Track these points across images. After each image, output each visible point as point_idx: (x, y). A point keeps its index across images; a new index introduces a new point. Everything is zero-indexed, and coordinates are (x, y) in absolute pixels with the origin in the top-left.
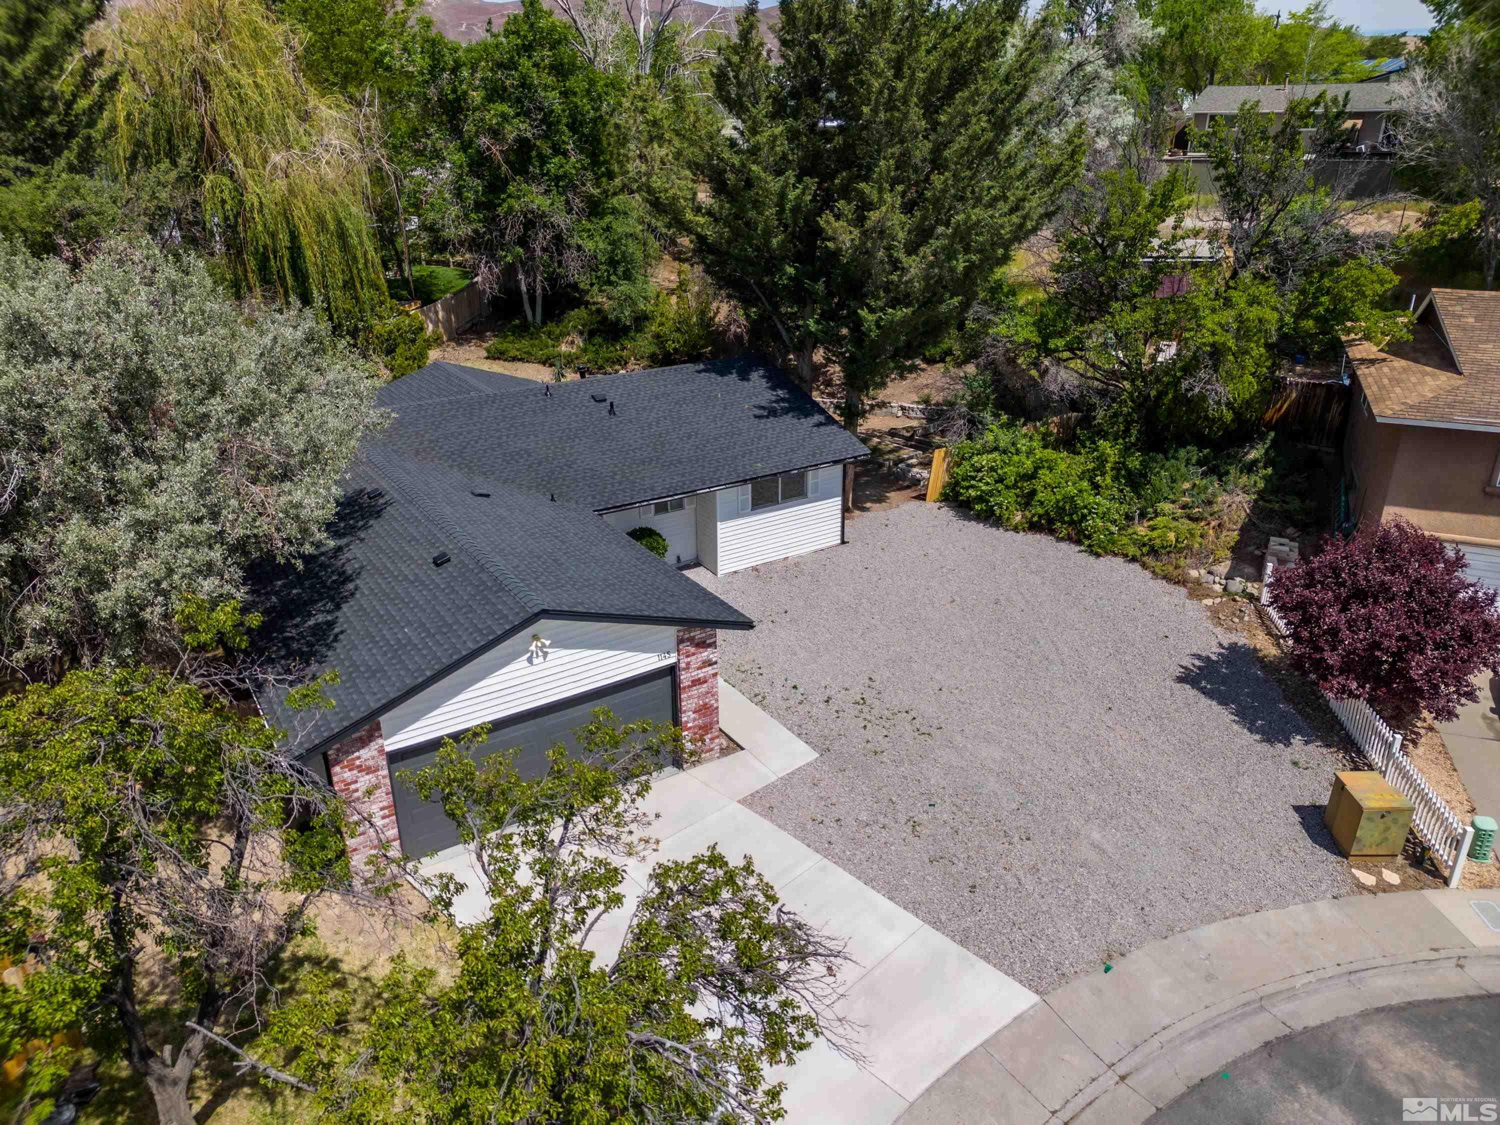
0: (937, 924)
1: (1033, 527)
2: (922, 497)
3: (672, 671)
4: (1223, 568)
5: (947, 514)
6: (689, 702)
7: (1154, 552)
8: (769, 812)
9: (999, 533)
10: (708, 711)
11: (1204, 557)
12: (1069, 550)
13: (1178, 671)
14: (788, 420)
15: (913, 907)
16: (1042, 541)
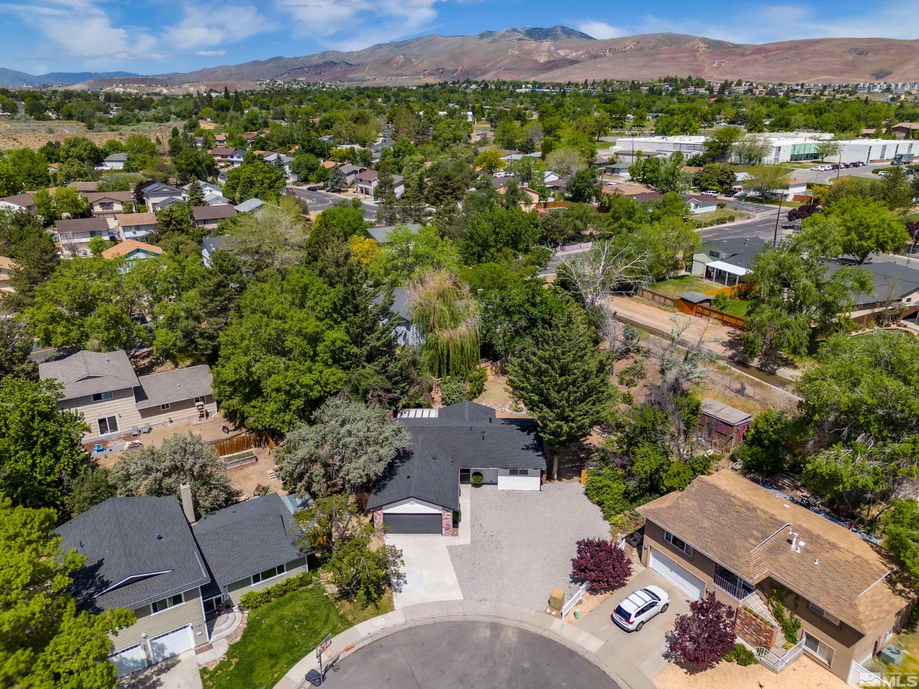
0: (459, 581)
1: (598, 504)
2: (580, 482)
3: (441, 515)
5: (583, 490)
6: (444, 522)
7: (614, 524)
8: (450, 550)
9: (588, 502)
10: (448, 525)
12: (601, 514)
14: (531, 452)
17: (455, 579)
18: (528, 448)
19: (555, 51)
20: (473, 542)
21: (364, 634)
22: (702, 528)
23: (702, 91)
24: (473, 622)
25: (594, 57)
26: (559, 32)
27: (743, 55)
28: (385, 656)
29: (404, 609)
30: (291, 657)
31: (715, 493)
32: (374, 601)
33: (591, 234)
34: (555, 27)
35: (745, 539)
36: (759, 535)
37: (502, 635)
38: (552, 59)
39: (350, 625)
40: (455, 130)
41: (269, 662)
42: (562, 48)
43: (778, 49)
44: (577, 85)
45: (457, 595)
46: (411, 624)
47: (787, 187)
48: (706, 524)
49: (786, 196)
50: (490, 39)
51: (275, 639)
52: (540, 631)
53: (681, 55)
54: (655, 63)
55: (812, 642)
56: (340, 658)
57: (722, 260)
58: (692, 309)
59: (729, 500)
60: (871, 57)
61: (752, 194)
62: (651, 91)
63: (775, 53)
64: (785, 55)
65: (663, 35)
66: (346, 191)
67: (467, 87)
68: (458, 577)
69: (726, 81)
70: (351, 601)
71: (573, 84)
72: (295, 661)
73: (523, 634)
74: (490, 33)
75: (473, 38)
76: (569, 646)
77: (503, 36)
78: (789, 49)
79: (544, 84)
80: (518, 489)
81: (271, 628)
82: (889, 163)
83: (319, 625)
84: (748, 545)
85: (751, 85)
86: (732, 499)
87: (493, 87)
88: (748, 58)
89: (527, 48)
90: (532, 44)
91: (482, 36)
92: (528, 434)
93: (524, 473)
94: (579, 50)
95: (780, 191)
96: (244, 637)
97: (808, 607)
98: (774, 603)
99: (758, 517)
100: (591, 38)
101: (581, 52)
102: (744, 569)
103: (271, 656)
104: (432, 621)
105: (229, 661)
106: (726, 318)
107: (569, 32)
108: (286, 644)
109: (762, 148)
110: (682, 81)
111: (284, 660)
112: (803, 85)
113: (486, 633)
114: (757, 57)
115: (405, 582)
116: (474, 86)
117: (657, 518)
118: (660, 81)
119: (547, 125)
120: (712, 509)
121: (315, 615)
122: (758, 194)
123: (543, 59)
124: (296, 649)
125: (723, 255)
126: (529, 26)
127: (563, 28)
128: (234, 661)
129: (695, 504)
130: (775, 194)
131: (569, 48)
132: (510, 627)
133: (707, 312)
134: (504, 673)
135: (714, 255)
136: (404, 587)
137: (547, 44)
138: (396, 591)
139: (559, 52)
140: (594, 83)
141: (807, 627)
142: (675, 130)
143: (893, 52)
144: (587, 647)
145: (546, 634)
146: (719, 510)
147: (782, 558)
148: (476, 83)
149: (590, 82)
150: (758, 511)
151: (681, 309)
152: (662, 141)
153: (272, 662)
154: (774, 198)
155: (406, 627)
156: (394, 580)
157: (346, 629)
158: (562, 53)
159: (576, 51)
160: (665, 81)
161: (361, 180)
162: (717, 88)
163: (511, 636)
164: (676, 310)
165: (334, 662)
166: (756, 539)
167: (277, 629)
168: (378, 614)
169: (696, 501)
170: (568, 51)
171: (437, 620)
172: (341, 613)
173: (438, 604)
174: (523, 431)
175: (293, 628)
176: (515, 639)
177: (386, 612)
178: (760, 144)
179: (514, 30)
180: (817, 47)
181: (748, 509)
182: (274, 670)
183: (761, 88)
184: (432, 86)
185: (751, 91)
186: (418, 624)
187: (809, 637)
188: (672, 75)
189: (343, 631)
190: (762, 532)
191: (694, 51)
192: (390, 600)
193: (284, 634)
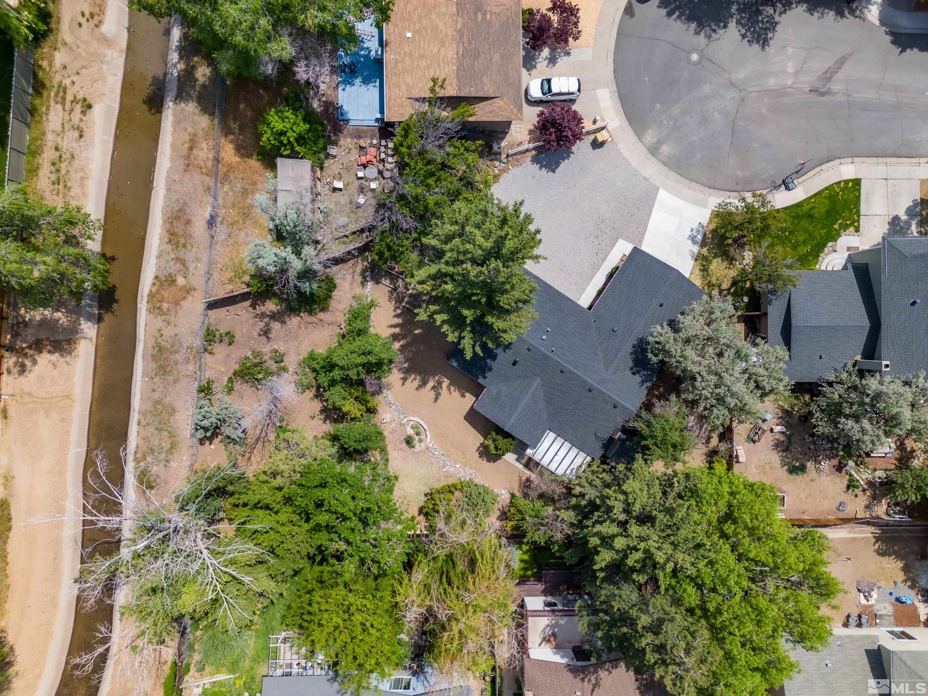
20: (617, 240)
22: (502, 58)
24: (665, 164)
30: (799, 210)
31: (464, 70)
37: (655, 140)
41: (815, 212)
45: (662, 195)
46: (708, 191)
48: (497, 58)
51: (806, 231)
52: (628, 128)
59: (463, 55)
68: (651, 211)
72: (798, 205)
81: (805, 242)
84: (493, 17)
86: (460, 53)
96: (825, 245)
99: (464, 25)
103: (811, 217)
105: (840, 229)
108: (799, 223)
111: (806, 208)
113: (665, 149)
115: (692, 230)
120: (481, 62)
124: (793, 214)
128: (836, 227)
129: (484, 78)
132: (645, 145)
134: (676, 110)
136: (695, 226)
138: (703, 227)
144: (608, 95)
145: (626, 123)
146: (478, 57)
150: (459, 27)
153: (812, 212)
156: (700, 237)
163: (650, 137)
165: (773, 189)
167: (801, 239)
169: (481, 80)
173: (679, 196)
175: (790, 233)
176: (650, 131)
181: (462, 36)
182: (813, 205)
186: (702, 188)
190: (476, 14)
192: (710, 221)
193: (798, 231)
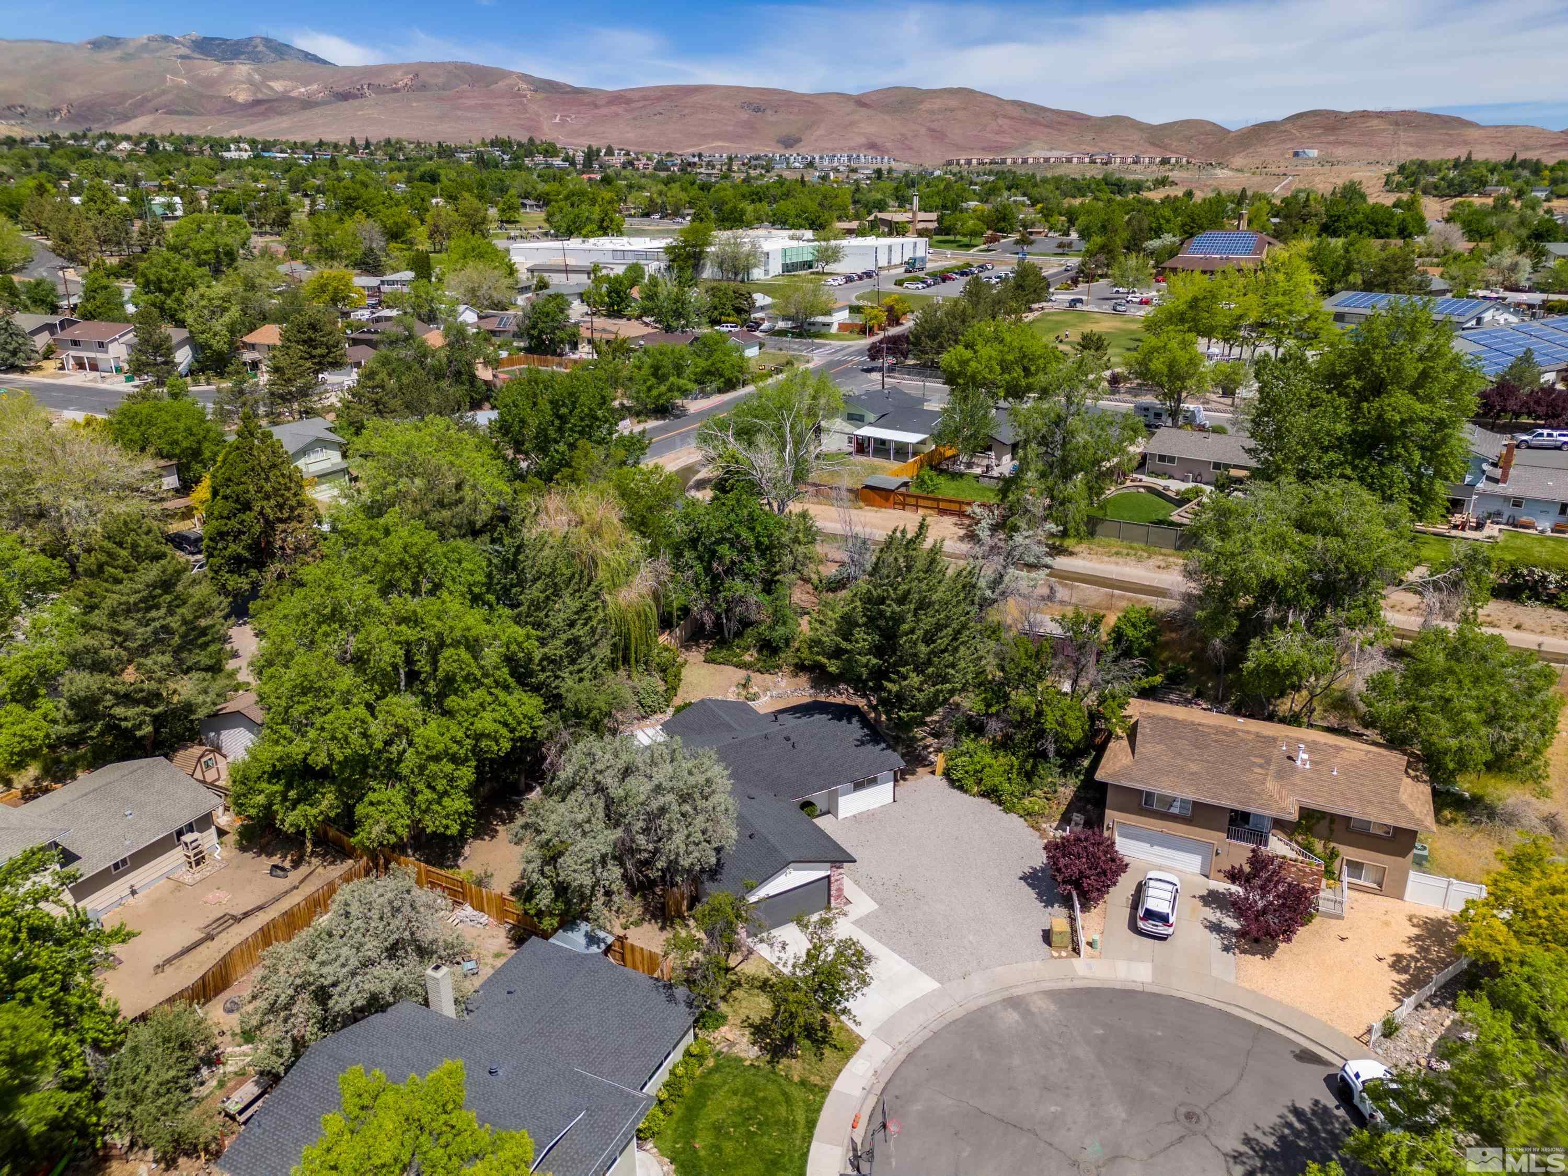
0: (913, 964)
1: (983, 796)
2: (933, 773)
3: (828, 877)
4: (1055, 825)
5: (944, 783)
6: (834, 887)
7: (1029, 814)
8: (861, 927)
9: (966, 797)
10: (840, 890)
11: (1049, 818)
12: (996, 808)
13: (1021, 874)
14: (870, 747)
15: (906, 958)
16: (986, 801)
17: (904, 962)
18: (863, 743)
19: (263, 82)
20: (878, 902)
21: (857, 1093)
22: (1192, 774)
23: (557, 162)
24: (982, 1009)
25: (345, 97)
26: (261, 48)
27: (596, 106)
28: (917, 1107)
29: (878, 1032)
31: (1176, 727)
32: (824, 1041)
33: (622, 405)
34: (250, 39)
35: (1249, 770)
36: (1260, 761)
37: (1034, 1009)
38: (260, 96)
39: (825, 1090)
40: (212, 233)
42: (276, 78)
43: (644, 98)
44: (336, 146)
45: (927, 984)
46: (905, 1050)
47: (828, 313)
48: (1194, 767)
49: (828, 325)
50: (118, 53)
51: (739, 1162)
52: (1068, 984)
53: (498, 101)
54: (459, 113)
55: (1356, 868)
56: (859, 1141)
57: (870, 424)
58: (887, 500)
59: (1197, 730)
60: (770, 116)
61: (781, 325)
62: (481, 161)
63: (641, 104)
64: (659, 109)
65: (457, 65)
66: (39, 368)
67: (109, 147)
69: (590, 147)
70: (794, 1056)
71: (327, 144)
73: (1054, 995)
74: (114, 42)
75: (77, 48)
76: (1118, 986)
77: (144, 48)
78: (659, 99)
79: (275, 143)
80: (864, 809)
81: (716, 1148)
82: (902, 270)
83: (783, 1111)
84: (1256, 777)
85: (628, 154)
86: (1200, 728)
87: (170, 148)
88: (604, 111)
89: (203, 73)
90: (215, 68)
91: (97, 45)
92: (850, 722)
93: (873, 782)
94: (310, 84)
95: (820, 319)
97: (1348, 827)
98: (1299, 839)
100: (325, 62)
101: (315, 87)
102: (1275, 806)
104: (927, 1034)
106: (942, 505)
107: (281, 50)
108: (763, 1160)
109: (749, 255)
110: (520, 145)
112: (700, 156)
113: (1013, 1016)
114: (620, 109)
116: (125, 146)
117: (1132, 780)
118: (484, 143)
119: (389, 223)
120: (1187, 747)
121: (764, 1099)
122: (789, 324)
123: (242, 97)
124: (785, 1160)
125: (871, 417)
126: (197, 33)
127: (267, 41)
130: (813, 324)
131: (290, 79)
132: (1030, 995)
133: (912, 501)
134: (1083, 1052)
135: (856, 419)
137: (242, 69)
139: (272, 84)
140: (368, 145)
141: (1348, 852)
142: (589, 228)
143: (796, 110)
145: (1078, 984)
146: (1196, 746)
147: (1297, 779)
148: (127, 138)
149: (360, 142)
151: (870, 503)
152: (585, 246)
154: (813, 329)
155: (902, 1057)
157: (824, 1098)
158: (278, 86)
159: (306, 83)
160: (493, 144)
161: (76, 343)
162: (580, 158)
163: (1045, 1006)
164: (861, 504)
165: (855, 1150)
166: (1261, 766)
167: (728, 1146)
168: (848, 1058)
170: (289, 84)
171: (934, 1027)
172: (796, 1079)
173: (915, 1006)
174: (840, 720)
175: (750, 1135)
176: (1053, 1008)
177: (857, 1050)
178: (747, 248)
179: (167, 39)
180: (697, 98)
183: (644, 161)
184: (23, 141)
185: (631, 163)
186: (914, 1045)
187: (1349, 863)
188: (503, 136)
189: (822, 1104)
191: (519, 95)
192: (846, 1030)
193: (746, 1148)
